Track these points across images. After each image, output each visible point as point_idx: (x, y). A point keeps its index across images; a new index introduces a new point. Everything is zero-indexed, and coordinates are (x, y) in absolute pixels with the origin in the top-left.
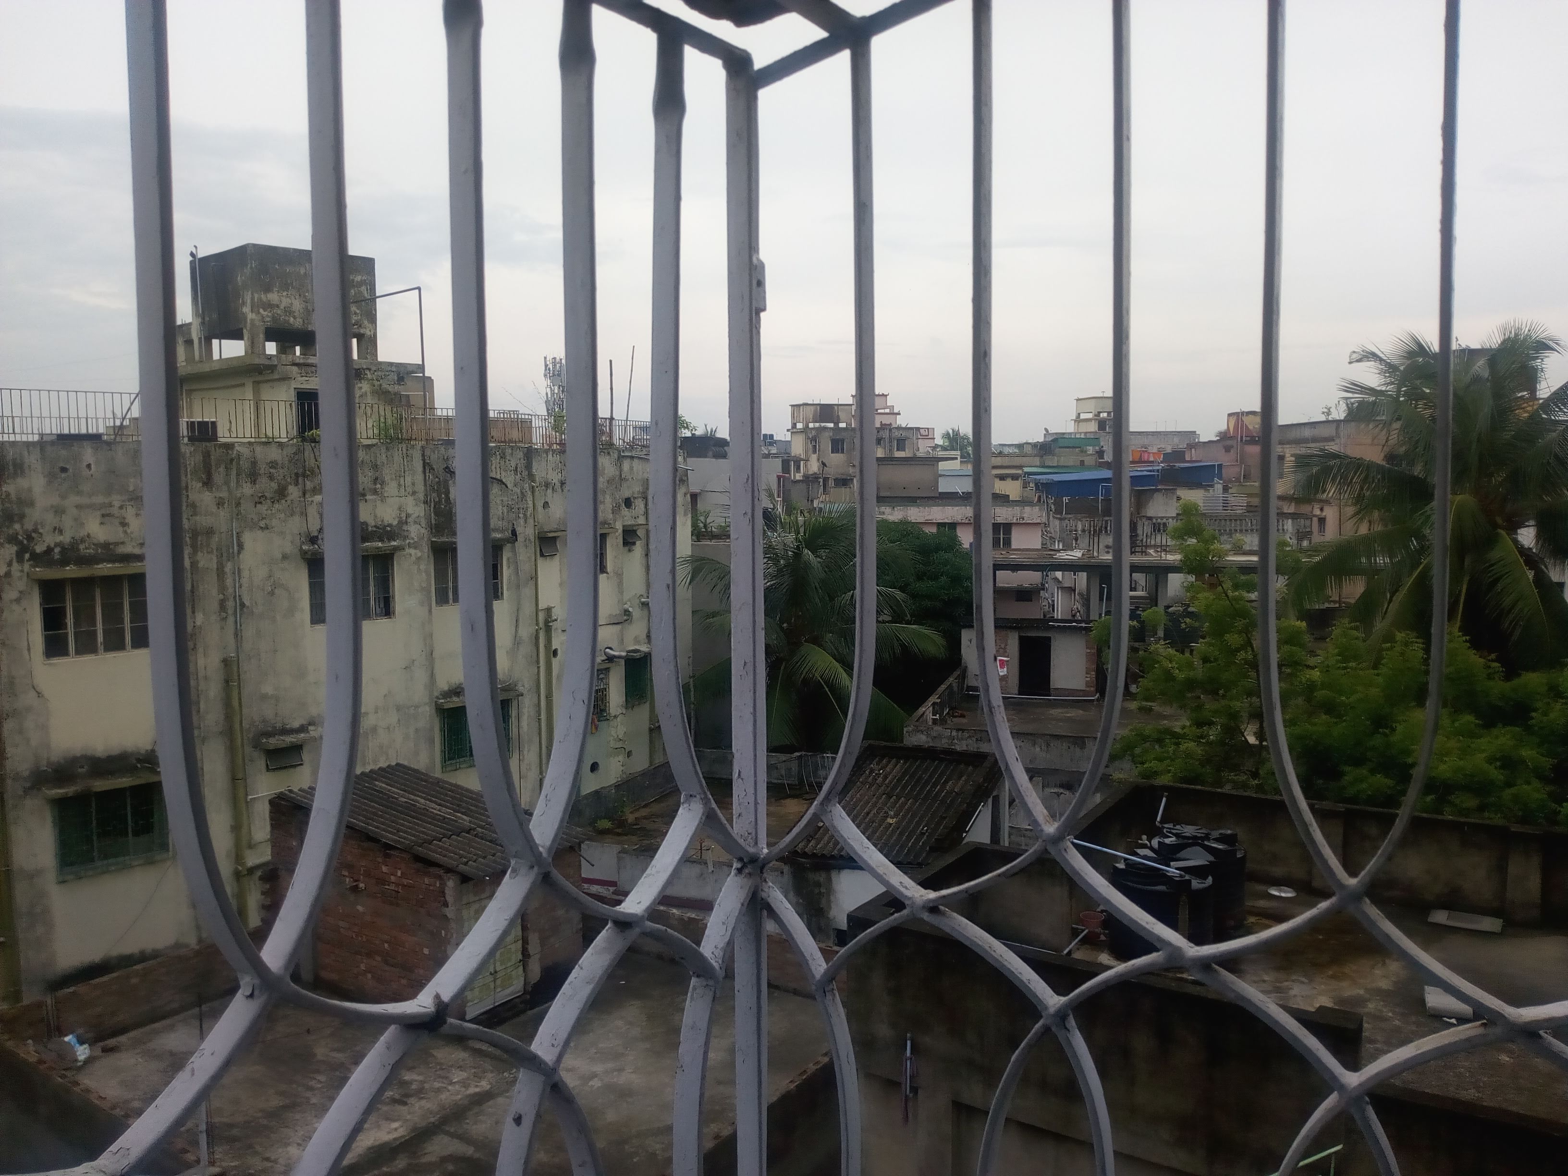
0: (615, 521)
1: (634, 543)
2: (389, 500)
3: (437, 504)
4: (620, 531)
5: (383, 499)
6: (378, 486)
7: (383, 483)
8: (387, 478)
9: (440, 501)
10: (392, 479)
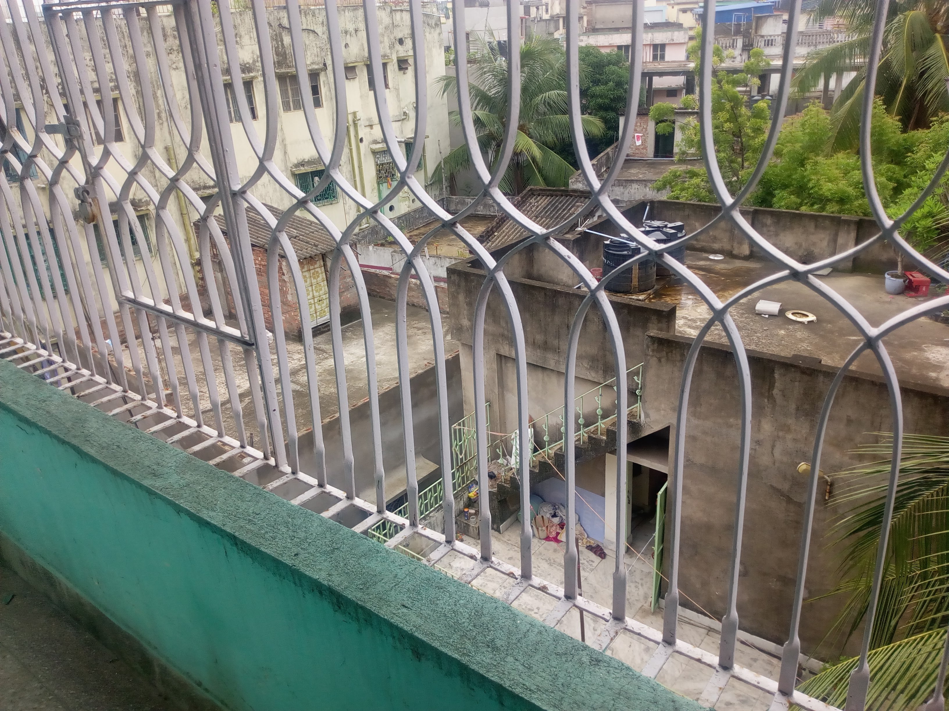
0: (391, 53)
1: (407, 69)
2: (246, 47)
3: (277, 48)
4: (395, 60)
5: (242, 47)
6: (238, 39)
7: (240, 37)
8: (243, 33)
9: (278, 47)
10: (246, 34)
